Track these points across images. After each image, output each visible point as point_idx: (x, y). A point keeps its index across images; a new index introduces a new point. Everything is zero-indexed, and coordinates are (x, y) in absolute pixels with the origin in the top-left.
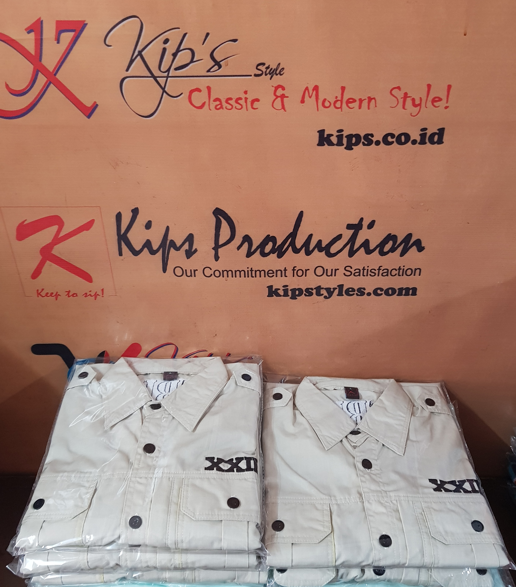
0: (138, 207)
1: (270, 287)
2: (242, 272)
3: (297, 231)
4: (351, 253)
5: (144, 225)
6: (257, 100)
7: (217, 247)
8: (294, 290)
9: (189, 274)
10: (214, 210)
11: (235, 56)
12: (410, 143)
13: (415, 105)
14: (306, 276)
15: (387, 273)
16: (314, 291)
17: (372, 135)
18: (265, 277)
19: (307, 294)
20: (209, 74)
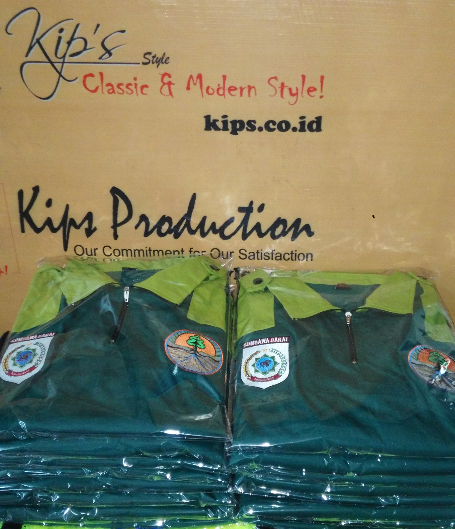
0: (39, 185)
2: (141, 252)
3: (192, 212)
4: (245, 236)
5: (45, 203)
6: (146, 86)
7: (116, 225)
9: (89, 253)
10: (112, 189)
11: (124, 45)
12: (290, 130)
13: (292, 94)
15: (281, 257)
17: (255, 122)
20: (101, 61)
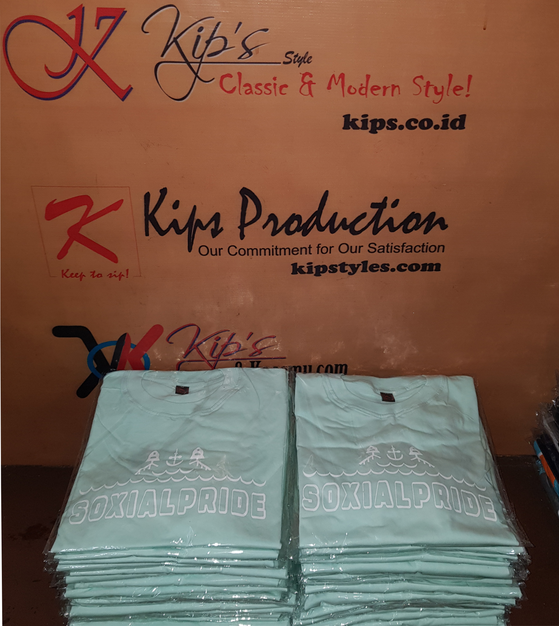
0: (167, 187)
1: (294, 265)
2: (267, 251)
3: (323, 209)
4: (376, 231)
5: (172, 205)
6: (286, 86)
7: (243, 225)
8: (318, 267)
9: (214, 253)
10: (241, 190)
11: (265, 45)
12: (432, 128)
13: (437, 93)
14: (330, 253)
15: (412, 249)
16: (338, 268)
17: (396, 120)
18: (290, 254)
19: (332, 271)
20: (240, 60)
